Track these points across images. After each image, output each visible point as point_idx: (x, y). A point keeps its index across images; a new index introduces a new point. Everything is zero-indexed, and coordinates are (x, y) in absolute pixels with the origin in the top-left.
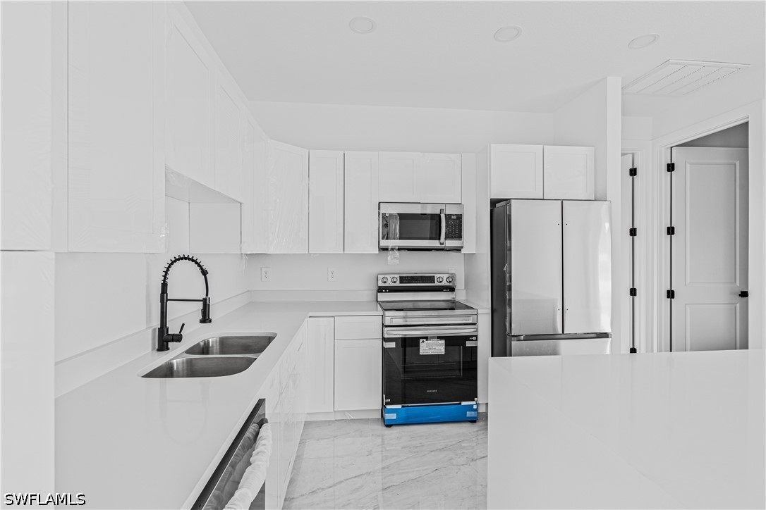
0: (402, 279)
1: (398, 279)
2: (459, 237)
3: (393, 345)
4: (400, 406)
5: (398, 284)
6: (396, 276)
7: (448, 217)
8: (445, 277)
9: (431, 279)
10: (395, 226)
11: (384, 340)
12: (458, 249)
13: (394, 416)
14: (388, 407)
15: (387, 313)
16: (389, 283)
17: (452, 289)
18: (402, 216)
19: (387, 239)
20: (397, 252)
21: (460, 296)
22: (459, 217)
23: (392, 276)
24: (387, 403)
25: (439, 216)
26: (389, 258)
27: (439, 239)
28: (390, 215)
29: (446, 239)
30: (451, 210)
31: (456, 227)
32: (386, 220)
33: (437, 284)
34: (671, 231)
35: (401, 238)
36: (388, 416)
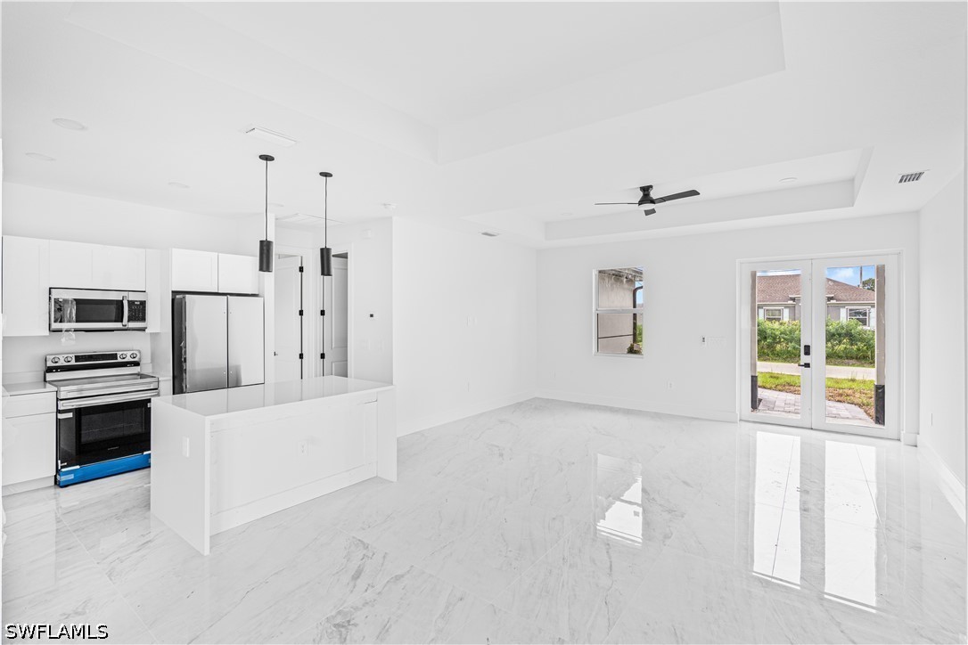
0: (78, 358)
1: (74, 358)
2: (143, 319)
3: (70, 415)
4: (78, 467)
5: (73, 363)
6: (71, 355)
7: (131, 303)
8: (129, 353)
9: (114, 356)
10: (71, 311)
11: (59, 411)
12: (143, 329)
13: (71, 477)
14: (63, 470)
15: (62, 388)
16: (62, 363)
17: (137, 364)
18: (78, 302)
19: (61, 322)
20: (73, 334)
21: (146, 368)
22: (143, 303)
23: (66, 356)
24: (62, 467)
25: (122, 302)
26: (63, 340)
27: (122, 321)
28: (64, 300)
29: (128, 321)
30: (133, 297)
31: (139, 311)
32: (59, 307)
33: (119, 360)
34: (323, 313)
35: (77, 321)
36: (63, 478)
